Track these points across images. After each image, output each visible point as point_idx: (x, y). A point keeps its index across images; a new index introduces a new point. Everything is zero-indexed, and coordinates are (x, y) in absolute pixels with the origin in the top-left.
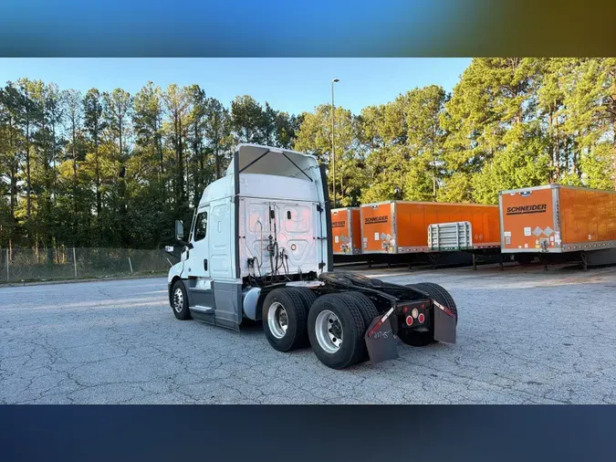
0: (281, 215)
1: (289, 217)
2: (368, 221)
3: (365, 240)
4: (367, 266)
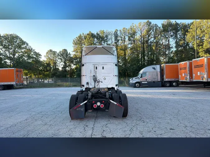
0: (100, 68)
1: (103, 69)
2: (196, 67)
3: (194, 75)
4: (204, 87)
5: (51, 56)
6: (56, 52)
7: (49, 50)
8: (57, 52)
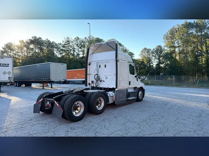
1: (105, 67)
5: (146, 54)
6: (150, 49)
7: (144, 48)
8: (152, 50)
